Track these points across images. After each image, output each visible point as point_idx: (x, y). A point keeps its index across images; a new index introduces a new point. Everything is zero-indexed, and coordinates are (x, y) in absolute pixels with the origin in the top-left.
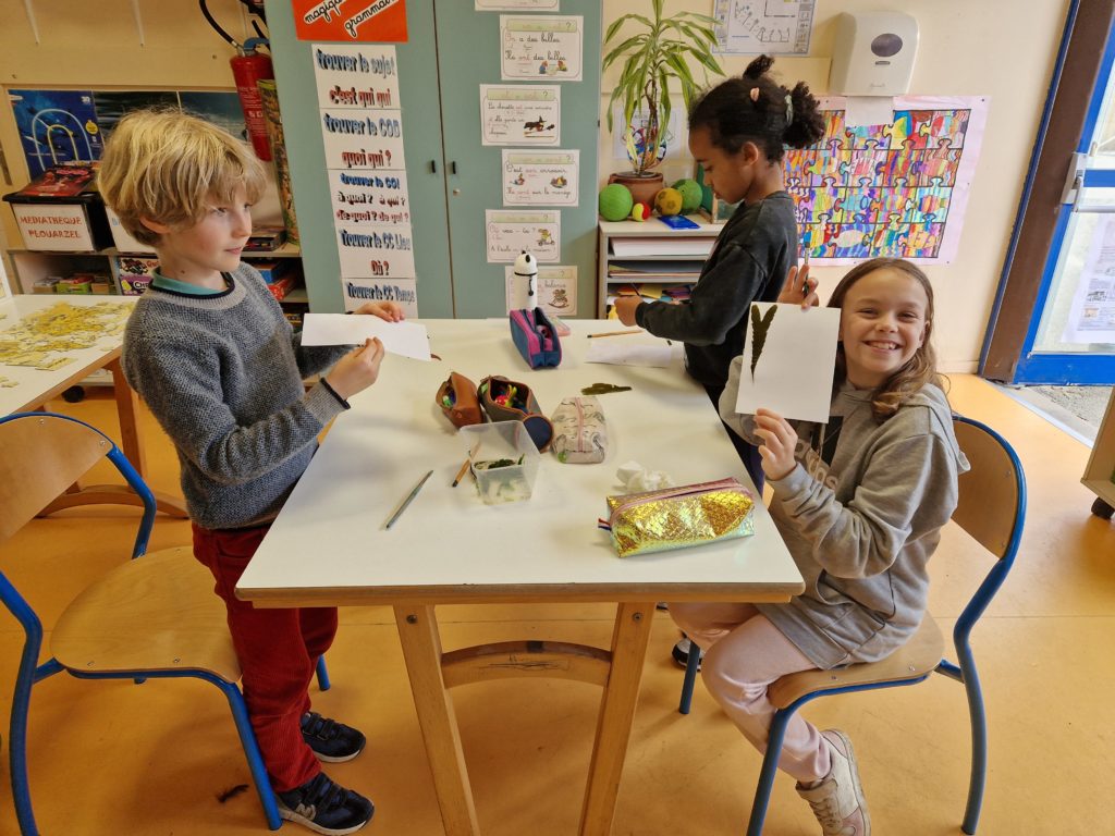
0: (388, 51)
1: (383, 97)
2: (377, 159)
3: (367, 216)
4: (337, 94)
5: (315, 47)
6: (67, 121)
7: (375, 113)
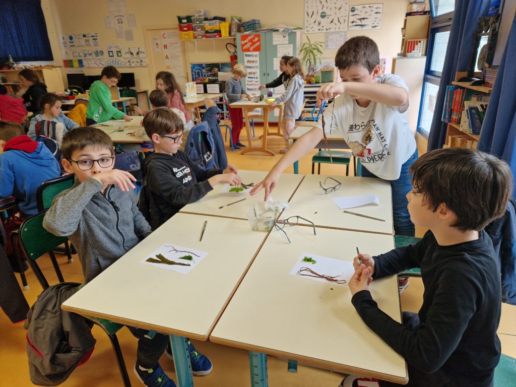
0: (257, 53)
1: (256, 62)
2: (254, 73)
3: (252, 85)
4: (248, 61)
5: (245, 53)
6: (200, 70)
7: (254, 65)
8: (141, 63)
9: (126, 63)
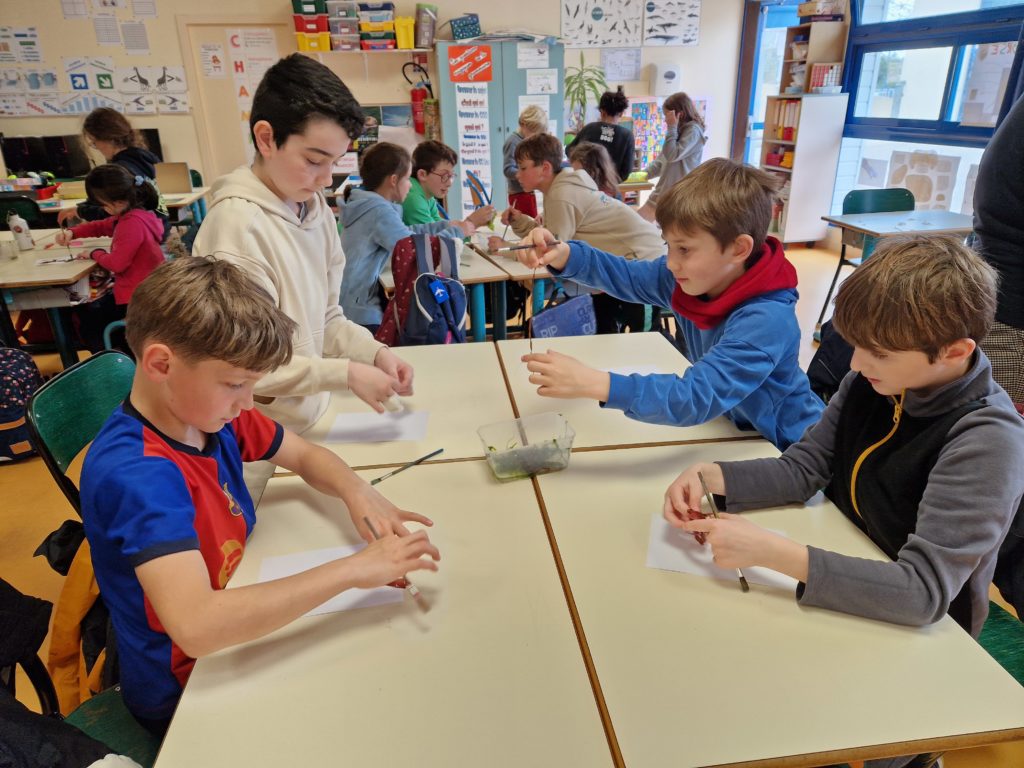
0: (484, 85)
1: (482, 103)
2: (478, 127)
3: (473, 152)
4: (464, 102)
5: (457, 84)
7: (478, 109)
8: (173, 105)
9: (128, 104)
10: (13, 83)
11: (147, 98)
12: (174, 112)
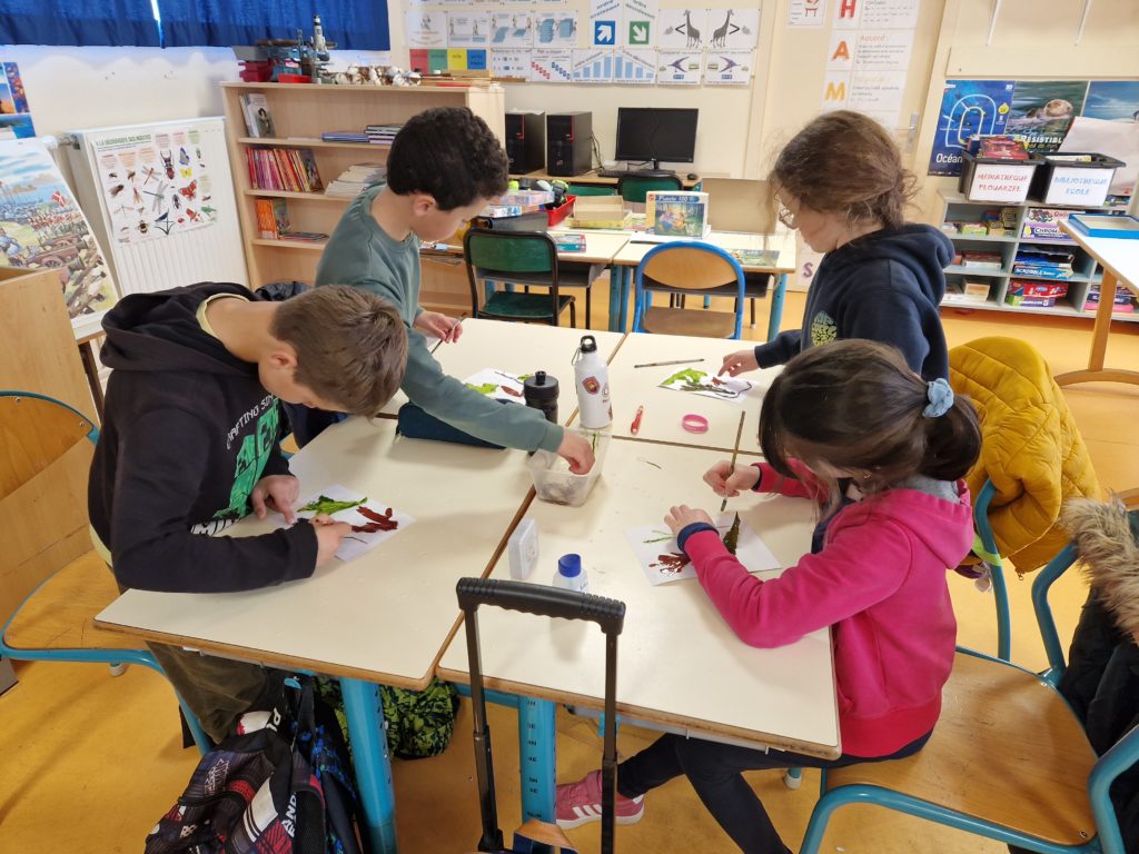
6: (985, 104)
8: (727, 72)
9: (663, 69)
10: (520, 32)
11: (693, 59)
12: (727, 82)
